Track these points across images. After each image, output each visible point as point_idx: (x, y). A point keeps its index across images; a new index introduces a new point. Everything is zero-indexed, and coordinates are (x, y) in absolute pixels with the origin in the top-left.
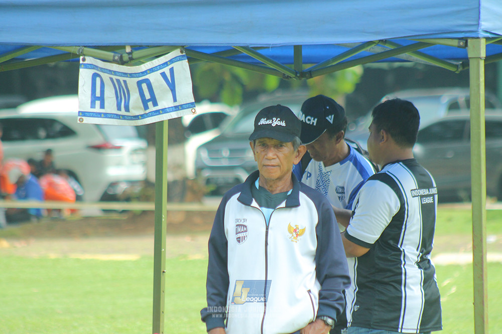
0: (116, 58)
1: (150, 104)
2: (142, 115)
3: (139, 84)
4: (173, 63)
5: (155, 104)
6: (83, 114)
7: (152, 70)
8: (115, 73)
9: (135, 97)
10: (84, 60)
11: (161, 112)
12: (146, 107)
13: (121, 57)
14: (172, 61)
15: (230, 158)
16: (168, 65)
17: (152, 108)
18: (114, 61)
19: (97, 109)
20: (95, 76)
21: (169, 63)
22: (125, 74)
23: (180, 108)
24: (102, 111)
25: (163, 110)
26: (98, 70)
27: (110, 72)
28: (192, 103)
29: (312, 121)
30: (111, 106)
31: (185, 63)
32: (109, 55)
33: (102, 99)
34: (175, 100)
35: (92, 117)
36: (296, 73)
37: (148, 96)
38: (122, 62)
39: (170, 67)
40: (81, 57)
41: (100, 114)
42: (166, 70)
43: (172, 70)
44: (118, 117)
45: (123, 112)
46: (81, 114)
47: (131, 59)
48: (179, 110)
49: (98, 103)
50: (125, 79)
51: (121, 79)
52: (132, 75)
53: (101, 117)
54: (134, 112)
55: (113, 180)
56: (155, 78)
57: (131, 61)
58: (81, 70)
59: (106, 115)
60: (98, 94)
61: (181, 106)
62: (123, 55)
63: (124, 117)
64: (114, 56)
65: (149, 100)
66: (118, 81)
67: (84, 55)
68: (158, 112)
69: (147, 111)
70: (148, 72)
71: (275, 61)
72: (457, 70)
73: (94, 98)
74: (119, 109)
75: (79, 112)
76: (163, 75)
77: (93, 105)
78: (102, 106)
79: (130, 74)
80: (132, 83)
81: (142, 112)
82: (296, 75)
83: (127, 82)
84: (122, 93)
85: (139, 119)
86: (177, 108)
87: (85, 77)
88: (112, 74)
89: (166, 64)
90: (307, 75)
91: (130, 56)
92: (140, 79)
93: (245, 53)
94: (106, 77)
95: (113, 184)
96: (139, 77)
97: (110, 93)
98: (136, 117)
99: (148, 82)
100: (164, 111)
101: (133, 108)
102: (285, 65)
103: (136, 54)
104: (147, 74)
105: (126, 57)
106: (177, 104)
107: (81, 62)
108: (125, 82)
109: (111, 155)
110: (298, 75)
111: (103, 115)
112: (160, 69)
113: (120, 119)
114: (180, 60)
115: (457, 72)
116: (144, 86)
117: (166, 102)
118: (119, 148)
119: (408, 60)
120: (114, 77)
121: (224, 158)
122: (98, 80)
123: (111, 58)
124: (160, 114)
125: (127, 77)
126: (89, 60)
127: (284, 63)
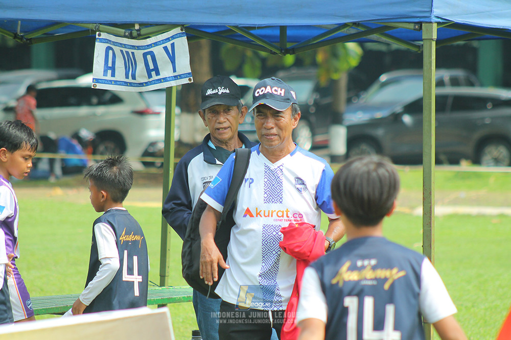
0: (127, 34)
1: (153, 73)
2: (146, 83)
3: (145, 55)
4: (174, 39)
5: (158, 73)
6: (96, 80)
7: (156, 44)
8: (125, 46)
9: (141, 66)
10: (99, 35)
11: (162, 81)
12: (150, 76)
13: (131, 34)
14: (173, 37)
15: (252, 124)
16: (169, 41)
17: (155, 77)
18: (125, 36)
19: (109, 77)
20: (108, 49)
21: (171, 39)
22: (133, 47)
23: (179, 78)
24: (113, 79)
25: (163, 79)
26: (111, 44)
27: (121, 45)
28: (189, 74)
29: (279, 92)
30: (120, 75)
31: (184, 39)
32: (122, 31)
33: (113, 69)
34: (174, 71)
35: (104, 83)
36: (281, 50)
37: (152, 67)
38: (131, 37)
39: (172, 42)
40: (97, 33)
41: (111, 81)
42: (168, 45)
43: (173, 45)
44: (126, 84)
45: (130, 80)
46: (94, 81)
47: (139, 35)
48: (178, 79)
49: (110, 72)
50: (133, 51)
51: (130, 51)
52: (139, 48)
53: (111, 84)
54: (139, 80)
55: (153, 140)
56: (158, 51)
57: (139, 36)
58: (97, 44)
59: (116, 83)
60: (110, 65)
61: (180, 75)
62: (133, 31)
63: (131, 84)
64: (125, 33)
65: (153, 70)
66: (127, 53)
67: (100, 31)
68: (159, 81)
69: (151, 80)
70: (153, 45)
71: (264, 39)
72: (419, 50)
73: (107, 68)
74: (127, 77)
75: (93, 79)
76: (166, 48)
77: (105, 74)
78: (113, 75)
79: (137, 47)
80: (139, 54)
81: (146, 80)
82: (281, 52)
83: (135, 54)
84: (130, 63)
85: (143, 86)
86: (176, 78)
87: (99, 49)
88: (122, 47)
89: (168, 40)
90: (291, 52)
91: (139, 32)
92: (146, 51)
93: (240, 33)
94: (117, 49)
95: (153, 144)
96: (145, 49)
97: (120, 64)
98: (141, 85)
99: (152, 54)
100: (165, 80)
101: (139, 76)
102: (273, 44)
103: (144, 31)
104: (152, 47)
105: (135, 33)
106: (176, 74)
107: (97, 37)
108: (133, 53)
109: (151, 119)
110: (283, 51)
111: (113, 83)
112: (163, 43)
113: (127, 86)
114: (180, 37)
115: (419, 52)
116: (149, 57)
117: (166, 71)
118: (158, 113)
119: (379, 40)
120: (124, 50)
121: (247, 123)
122: (111, 52)
123: (123, 34)
124: (161, 82)
125: (135, 49)
126: (104, 35)
127: (272, 42)
